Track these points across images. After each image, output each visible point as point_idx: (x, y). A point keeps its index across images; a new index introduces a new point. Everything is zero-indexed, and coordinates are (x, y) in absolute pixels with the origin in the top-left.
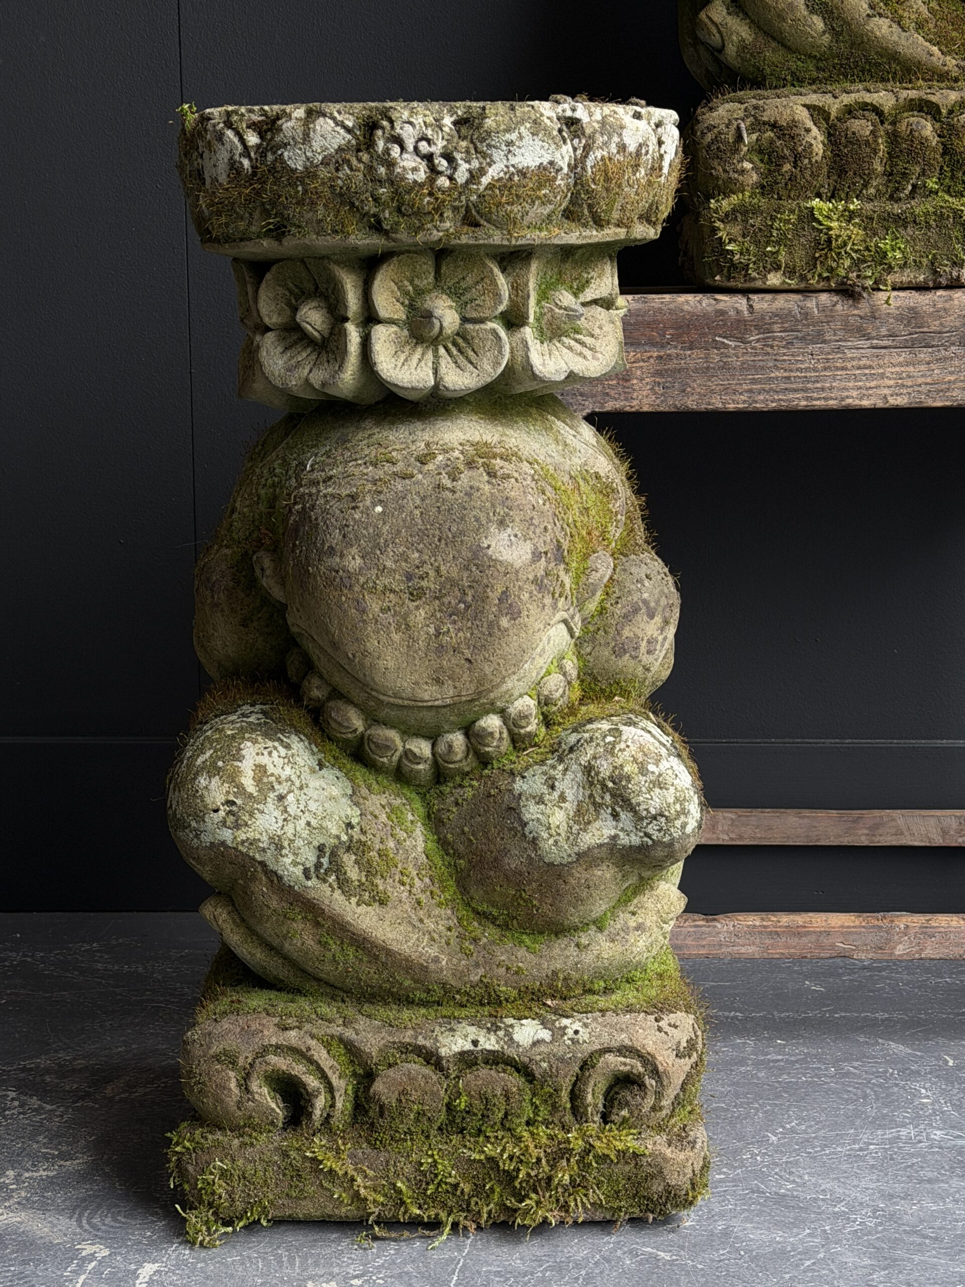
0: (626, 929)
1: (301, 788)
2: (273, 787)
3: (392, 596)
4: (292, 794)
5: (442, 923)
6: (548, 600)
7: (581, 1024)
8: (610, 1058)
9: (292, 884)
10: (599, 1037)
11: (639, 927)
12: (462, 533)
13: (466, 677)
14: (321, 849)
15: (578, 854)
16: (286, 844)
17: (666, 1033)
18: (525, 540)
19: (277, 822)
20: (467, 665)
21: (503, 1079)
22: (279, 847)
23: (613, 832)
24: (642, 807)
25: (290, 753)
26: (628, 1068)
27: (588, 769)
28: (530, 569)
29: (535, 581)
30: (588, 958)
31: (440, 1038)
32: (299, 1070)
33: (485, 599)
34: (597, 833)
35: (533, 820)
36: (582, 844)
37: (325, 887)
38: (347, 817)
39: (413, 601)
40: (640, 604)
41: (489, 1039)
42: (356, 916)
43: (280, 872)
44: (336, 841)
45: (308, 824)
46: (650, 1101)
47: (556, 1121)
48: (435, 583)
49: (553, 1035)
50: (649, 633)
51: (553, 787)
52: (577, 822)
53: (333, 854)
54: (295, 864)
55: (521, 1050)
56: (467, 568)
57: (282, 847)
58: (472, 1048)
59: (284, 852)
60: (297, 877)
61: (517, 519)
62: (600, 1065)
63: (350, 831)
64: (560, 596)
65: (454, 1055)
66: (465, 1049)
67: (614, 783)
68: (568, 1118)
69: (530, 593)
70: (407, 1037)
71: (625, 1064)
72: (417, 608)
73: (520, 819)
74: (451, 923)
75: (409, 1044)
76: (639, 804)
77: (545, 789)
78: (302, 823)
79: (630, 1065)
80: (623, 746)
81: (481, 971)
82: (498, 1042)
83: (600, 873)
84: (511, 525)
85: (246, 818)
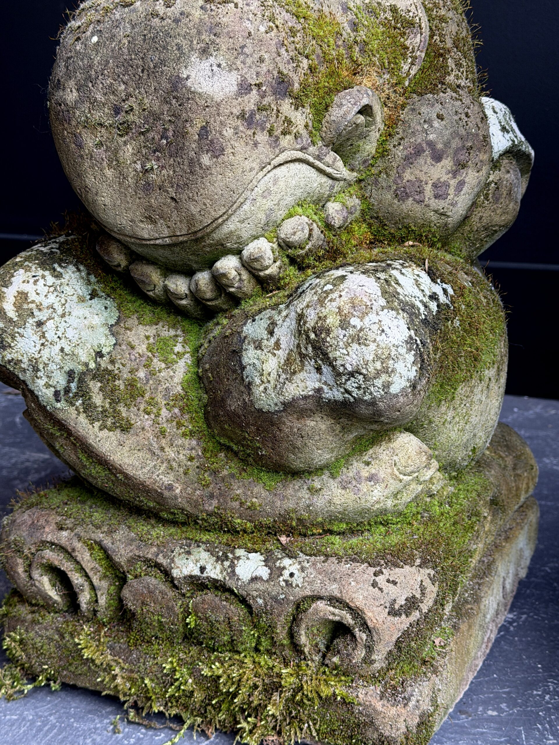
0: (358, 478)
1: (63, 316)
2: (32, 313)
3: (103, 130)
4: (52, 321)
5: (184, 452)
6: (262, 137)
7: (299, 567)
8: (321, 605)
9: (45, 404)
10: (310, 583)
11: (371, 478)
12: (163, 62)
13: (175, 216)
14: (70, 374)
15: (283, 404)
16: (41, 367)
17: (381, 589)
18: (230, 71)
19: (35, 346)
20: (173, 204)
21: (225, 607)
22: (36, 370)
23: (317, 385)
24: (339, 363)
25: (58, 282)
26: (337, 618)
27: (301, 317)
28: (235, 102)
29: (242, 116)
30: (320, 502)
31: (176, 560)
32: (67, 566)
33: (184, 135)
34: (301, 385)
35: (250, 365)
36: (287, 394)
37: (72, 410)
38: (100, 345)
39: (121, 136)
40: (424, 145)
41: (215, 568)
42: (98, 439)
43: (36, 392)
44: (84, 368)
45: (62, 350)
46: (360, 653)
47: (278, 653)
48: (139, 118)
49: (270, 574)
50: (435, 177)
51: (271, 333)
52: (285, 371)
53: (81, 381)
54: (48, 386)
55: (240, 584)
56: (166, 101)
57: (38, 370)
58: (199, 574)
59: (39, 374)
60: (49, 398)
61: (224, 47)
62: (311, 610)
63: (98, 359)
64: (284, 133)
65: (185, 578)
66: (193, 574)
67: (316, 335)
68: (288, 652)
69: (235, 129)
70: (150, 553)
71: (334, 614)
72: (125, 143)
73: (240, 361)
74: (194, 453)
75: (150, 560)
76: (336, 359)
77: (265, 334)
78: (57, 348)
79: (339, 616)
80: (335, 295)
81: (215, 502)
82: (221, 572)
83: (313, 424)
84: (214, 54)
85: (9, 340)
